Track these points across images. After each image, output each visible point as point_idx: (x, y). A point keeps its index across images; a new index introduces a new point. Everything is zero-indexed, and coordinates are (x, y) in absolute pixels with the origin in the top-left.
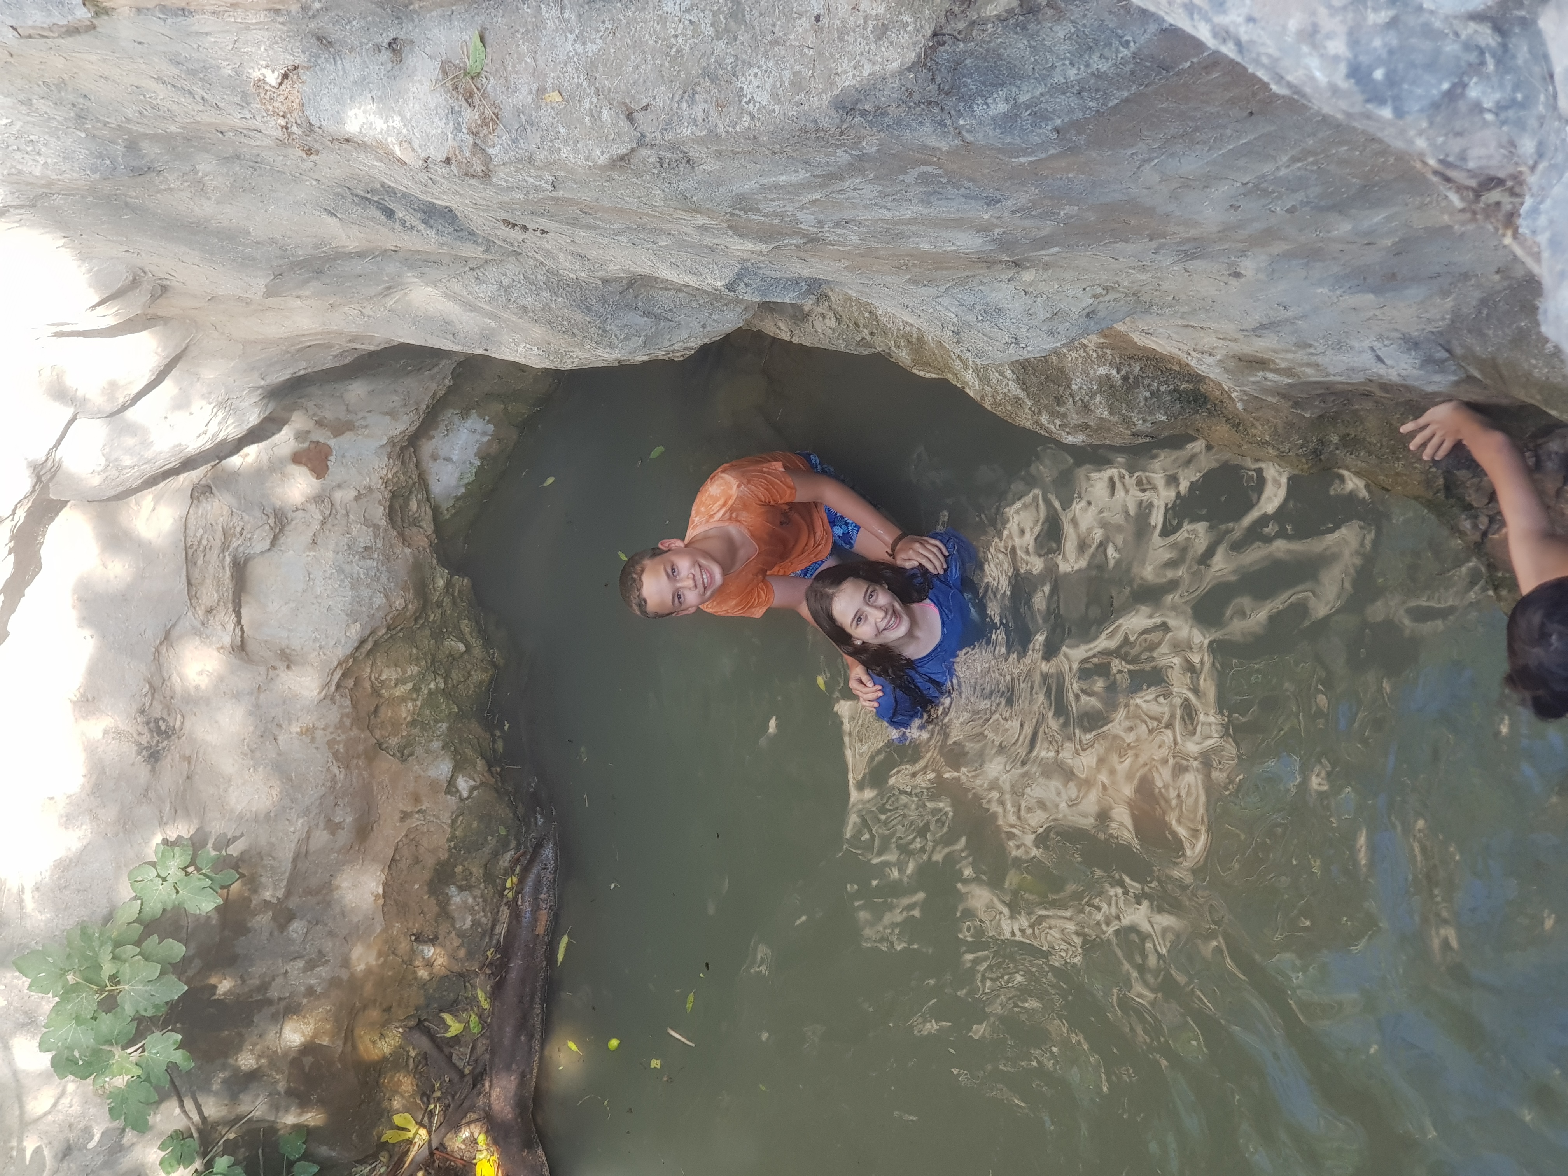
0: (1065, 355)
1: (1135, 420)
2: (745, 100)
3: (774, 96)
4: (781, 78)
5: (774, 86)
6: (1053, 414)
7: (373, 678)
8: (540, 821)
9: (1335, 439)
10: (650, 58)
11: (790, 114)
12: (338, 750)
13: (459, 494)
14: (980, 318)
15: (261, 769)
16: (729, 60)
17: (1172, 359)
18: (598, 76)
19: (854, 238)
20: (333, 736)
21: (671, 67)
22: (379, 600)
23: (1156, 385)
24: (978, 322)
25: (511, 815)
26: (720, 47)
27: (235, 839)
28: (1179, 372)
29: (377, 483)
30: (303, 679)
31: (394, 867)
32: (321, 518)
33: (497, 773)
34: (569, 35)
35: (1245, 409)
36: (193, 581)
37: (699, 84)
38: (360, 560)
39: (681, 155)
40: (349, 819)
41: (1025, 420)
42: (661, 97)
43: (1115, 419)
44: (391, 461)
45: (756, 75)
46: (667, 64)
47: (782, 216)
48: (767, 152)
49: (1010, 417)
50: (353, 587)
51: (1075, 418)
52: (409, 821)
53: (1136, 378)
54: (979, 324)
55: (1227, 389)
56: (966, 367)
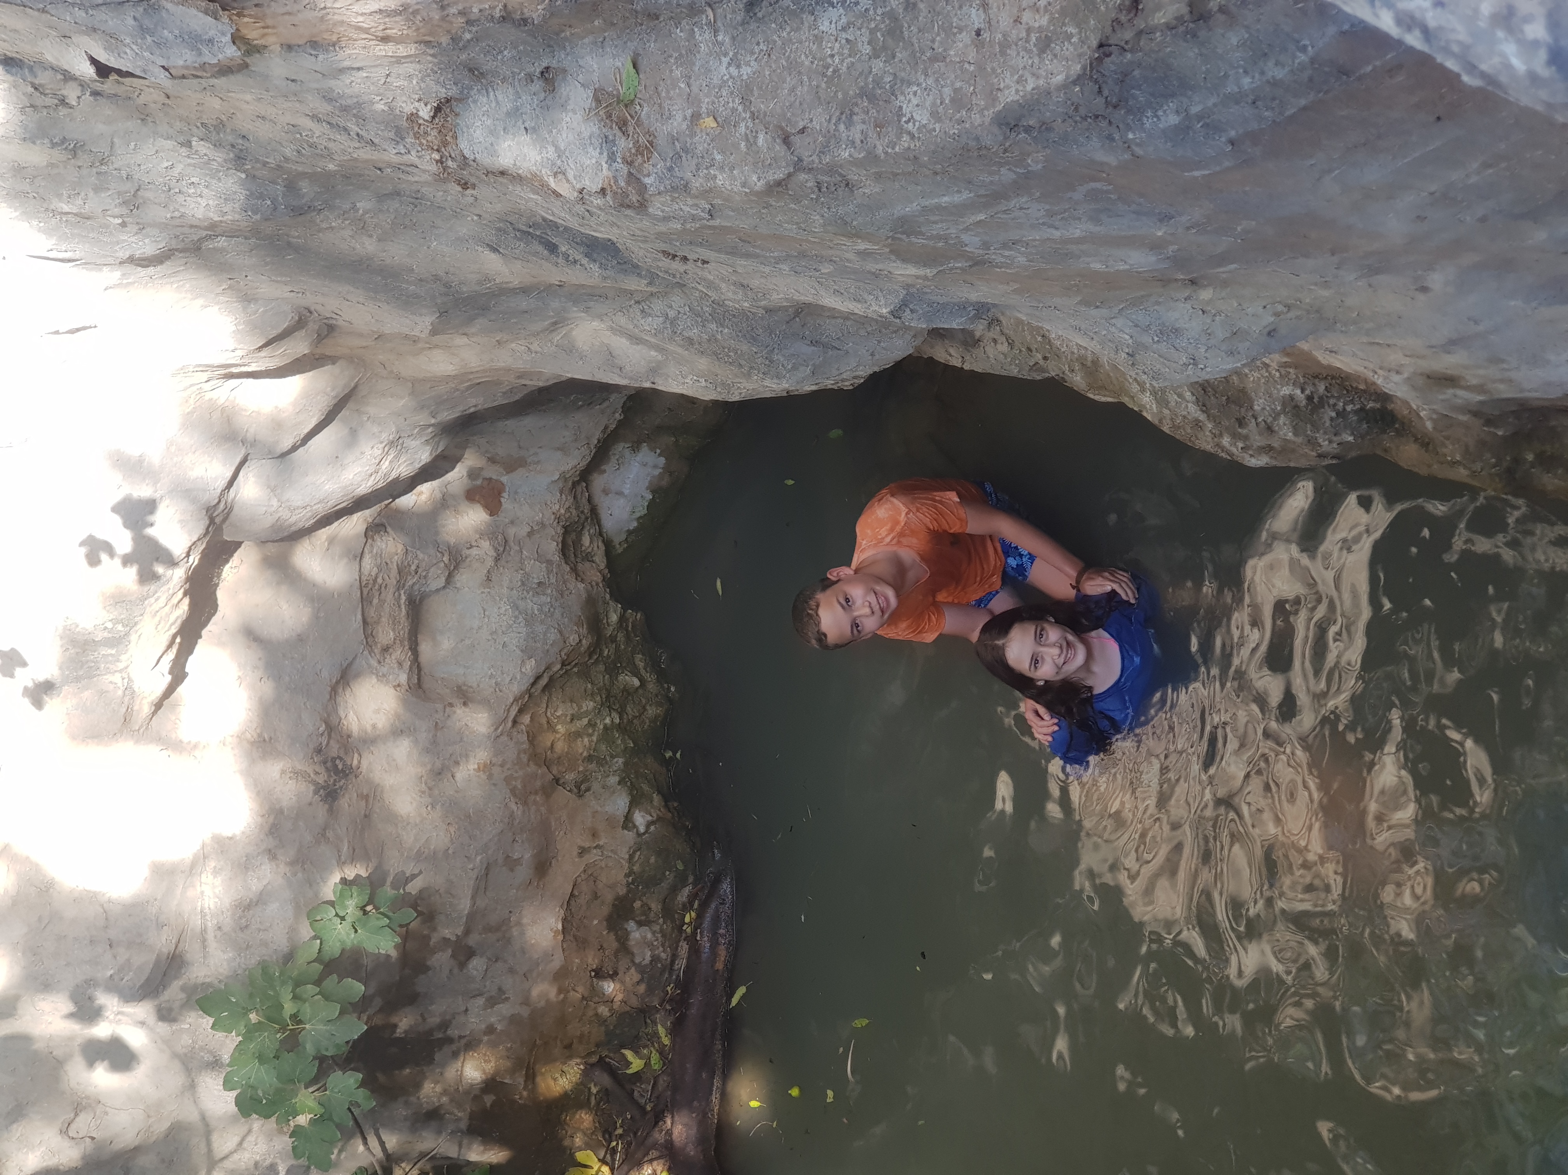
0: (1246, 375)
1: (1320, 441)
2: (904, 119)
3: (935, 115)
4: (941, 95)
5: (934, 104)
6: (1235, 436)
7: (549, 714)
8: (718, 855)
9: (1530, 457)
10: (805, 78)
11: (951, 132)
12: (515, 787)
13: (631, 528)
14: (1156, 339)
15: (438, 807)
16: (888, 79)
17: (1358, 378)
18: (752, 100)
19: (1022, 260)
20: (510, 772)
21: (828, 87)
22: (553, 636)
23: (1341, 404)
24: (1154, 342)
25: (688, 850)
26: (878, 65)
27: (414, 876)
28: (1364, 391)
29: (550, 519)
30: (480, 715)
31: (572, 902)
32: (495, 554)
33: (675, 808)
34: (723, 59)
35: (1434, 428)
36: (369, 620)
37: (857, 104)
38: (533, 596)
39: (839, 179)
40: (527, 856)
41: (1205, 442)
42: (819, 120)
43: (1299, 440)
44: (564, 496)
45: (915, 94)
46: (824, 85)
47: (946, 238)
48: (928, 172)
49: (1190, 441)
50: (528, 623)
51: (1258, 440)
52: (587, 856)
53: (1321, 398)
54: (1155, 346)
55: (1415, 407)
56: (1143, 390)
